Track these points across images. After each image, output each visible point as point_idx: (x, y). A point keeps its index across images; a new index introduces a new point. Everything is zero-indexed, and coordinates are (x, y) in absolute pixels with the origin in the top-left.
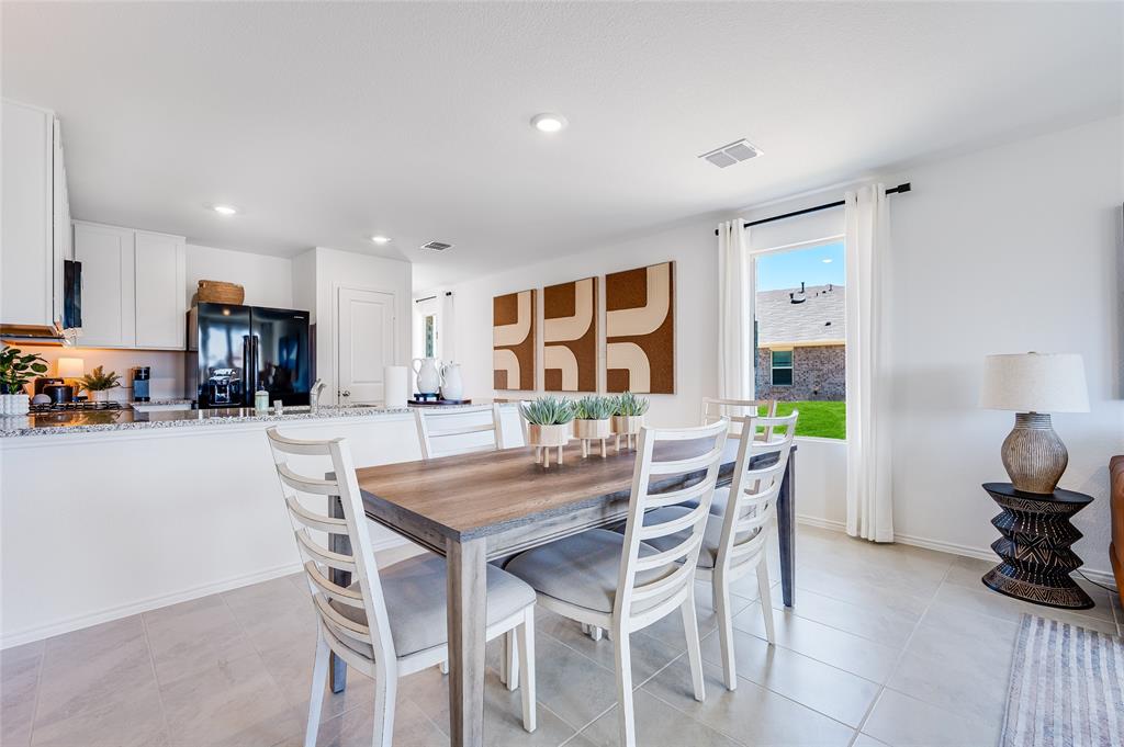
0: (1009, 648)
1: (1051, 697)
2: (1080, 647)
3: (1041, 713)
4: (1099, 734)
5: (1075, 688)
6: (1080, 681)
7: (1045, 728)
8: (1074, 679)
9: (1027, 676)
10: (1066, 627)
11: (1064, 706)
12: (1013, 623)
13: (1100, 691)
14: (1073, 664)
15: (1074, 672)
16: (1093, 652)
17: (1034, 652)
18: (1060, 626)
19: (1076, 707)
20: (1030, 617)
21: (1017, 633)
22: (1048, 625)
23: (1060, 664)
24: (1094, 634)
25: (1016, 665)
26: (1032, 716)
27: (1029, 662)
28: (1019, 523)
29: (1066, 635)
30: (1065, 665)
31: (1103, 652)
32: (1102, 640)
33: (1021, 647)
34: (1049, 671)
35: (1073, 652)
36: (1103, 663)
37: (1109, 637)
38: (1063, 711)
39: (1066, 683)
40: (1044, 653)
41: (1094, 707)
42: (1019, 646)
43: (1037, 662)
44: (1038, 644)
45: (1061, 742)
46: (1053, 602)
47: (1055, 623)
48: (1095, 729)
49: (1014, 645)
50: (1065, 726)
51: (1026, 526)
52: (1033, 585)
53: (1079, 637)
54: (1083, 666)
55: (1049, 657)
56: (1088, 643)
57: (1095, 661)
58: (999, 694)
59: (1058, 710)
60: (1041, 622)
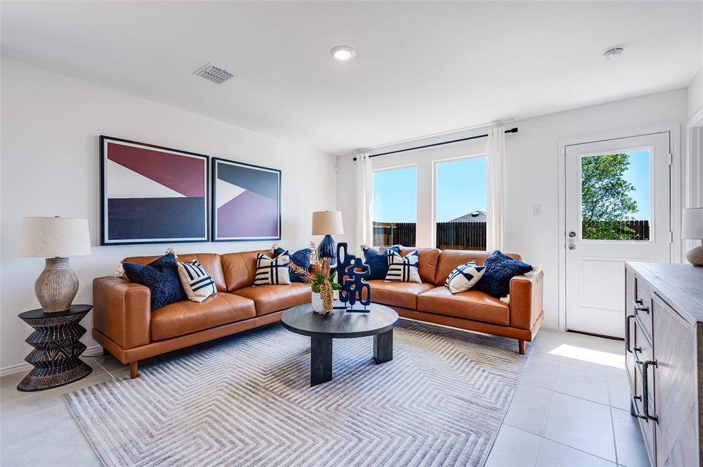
0: (71, 422)
1: (114, 432)
2: (104, 395)
3: (117, 445)
4: (144, 432)
5: (119, 418)
6: (118, 413)
7: (124, 450)
8: (115, 414)
9: (95, 431)
10: (90, 388)
11: (122, 431)
12: (61, 405)
13: (129, 412)
14: (108, 406)
15: (112, 410)
16: (112, 394)
17: (86, 414)
18: (87, 391)
19: (127, 427)
20: (68, 395)
21: (68, 409)
22: (80, 393)
23: (104, 411)
24: (104, 384)
25: (83, 430)
26: (114, 450)
27: (89, 422)
28: (51, 335)
29: (94, 393)
30: (105, 409)
31: (115, 391)
32: (110, 385)
33: (78, 416)
34: (101, 419)
35: (104, 400)
36: (119, 397)
37: (111, 381)
38: (124, 434)
39: (114, 419)
40: (91, 411)
41: (132, 420)
42: (76, 417)
43: (92, 418)
44: (84, 408)
45: (135, 450)
46: (75, 378)
47: (83, 390)
48: (142, 431)
49: (73, 418)
50: (130, 441)
51: (56, 335)
52: (62, 374)
53: (99, 390)
54: (113, 405)
55: (95, 411)
56: (106, 390)
57: (116, 398)
58: (89, 454)
59: (122, 435)
60: (76, 395)
